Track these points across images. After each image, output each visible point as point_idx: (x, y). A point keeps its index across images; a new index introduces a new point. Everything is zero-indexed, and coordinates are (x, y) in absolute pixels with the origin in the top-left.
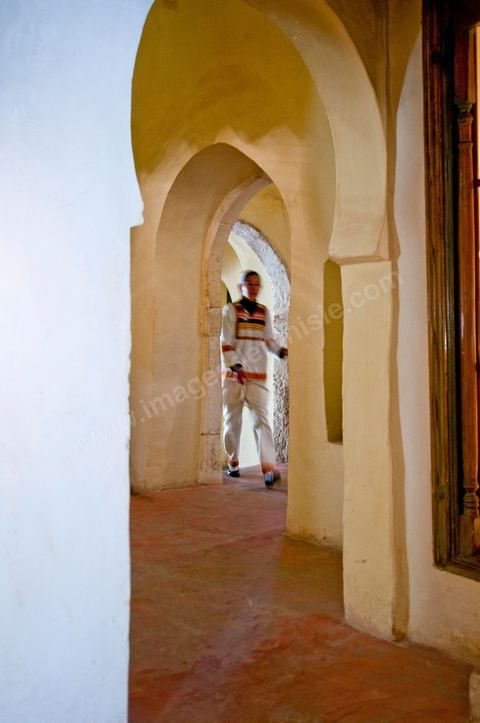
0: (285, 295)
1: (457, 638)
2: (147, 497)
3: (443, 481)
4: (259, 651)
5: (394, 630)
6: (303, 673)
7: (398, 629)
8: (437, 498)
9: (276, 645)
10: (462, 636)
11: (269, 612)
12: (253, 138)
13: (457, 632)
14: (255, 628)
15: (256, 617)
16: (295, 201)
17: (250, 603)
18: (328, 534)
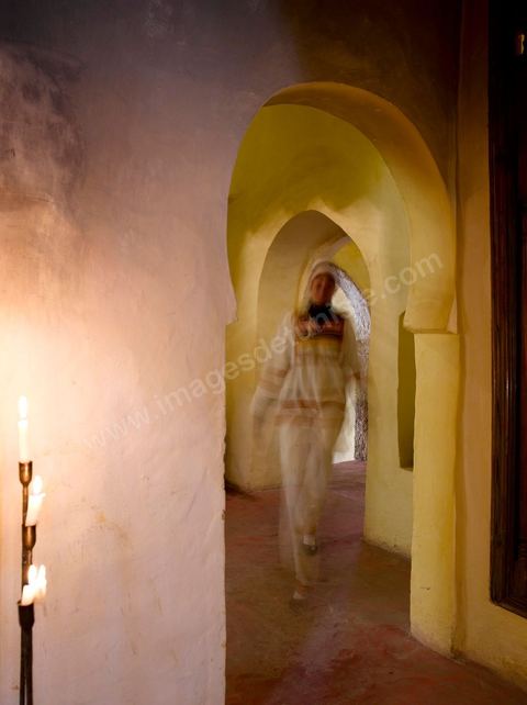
0: (366, 324)
1: (508, 663)
2: (251, 497)
3: (501, 531)
4: (337, 662)
5: (452, 648)
6: (374, 686)
7: (455, 647)
8: (495, 545)
9: (352, 655)
10: (512, 662)
11: (346, 621)
12: (339, 208)
13: (508, 658)
14: (335, 635)
15: (336, 626)
16: (375, 260)
17: (332, 610)
18: (398, 543)
